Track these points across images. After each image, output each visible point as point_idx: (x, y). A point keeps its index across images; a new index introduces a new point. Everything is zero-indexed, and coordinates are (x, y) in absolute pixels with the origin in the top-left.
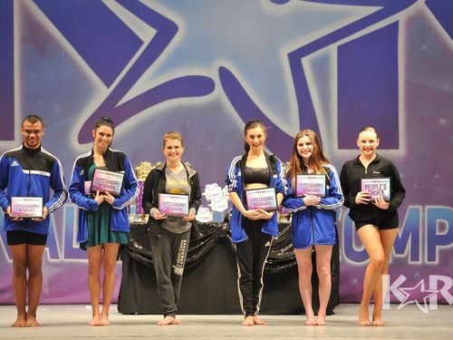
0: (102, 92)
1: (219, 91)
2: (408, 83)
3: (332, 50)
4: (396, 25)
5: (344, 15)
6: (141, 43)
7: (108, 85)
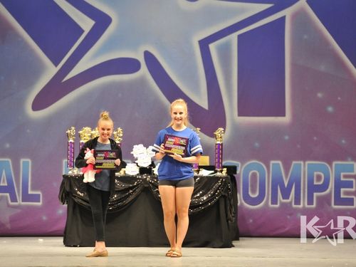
0: (51, 70)
1: (144, 70)
2: (293, 65)
3: (233, 38)
4: (283, 19)
5: (243, 11)
6: (83, 31)
7: (56, 65)
